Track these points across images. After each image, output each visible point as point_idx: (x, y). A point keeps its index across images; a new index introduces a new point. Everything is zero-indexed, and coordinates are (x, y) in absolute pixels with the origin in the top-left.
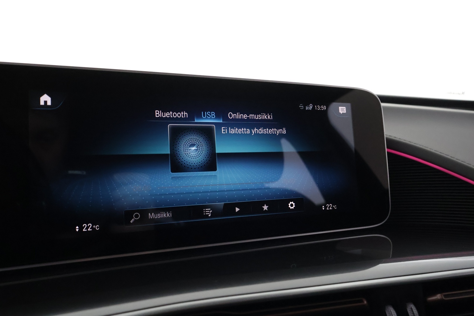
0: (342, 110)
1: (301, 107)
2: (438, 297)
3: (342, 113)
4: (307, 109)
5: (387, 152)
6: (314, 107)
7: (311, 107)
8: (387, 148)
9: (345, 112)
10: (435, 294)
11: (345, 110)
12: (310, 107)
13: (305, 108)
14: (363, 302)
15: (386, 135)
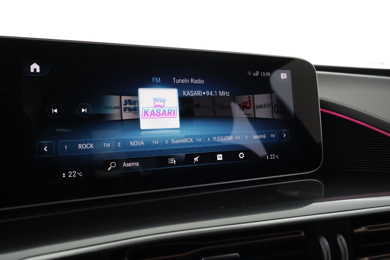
0: (284, 76)
1: (249, 73)
2: (363, 229)
3: (284, 79)
4: (254, 75)
5: (321, 111)
6: (260, 74)
7: (258, 74)
8: (320, 108)
9: (286, 78)
10: (360, 227)
11: (286, 76)
12: (256, 73)
13: (252, 74)
14: (301, 234)
15: (319, 97)
